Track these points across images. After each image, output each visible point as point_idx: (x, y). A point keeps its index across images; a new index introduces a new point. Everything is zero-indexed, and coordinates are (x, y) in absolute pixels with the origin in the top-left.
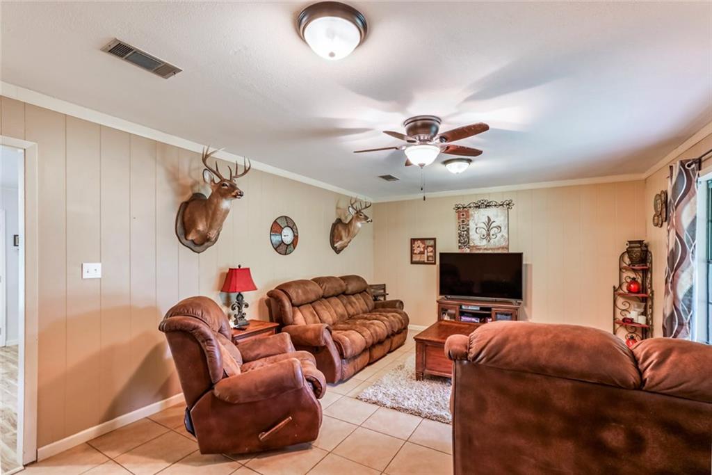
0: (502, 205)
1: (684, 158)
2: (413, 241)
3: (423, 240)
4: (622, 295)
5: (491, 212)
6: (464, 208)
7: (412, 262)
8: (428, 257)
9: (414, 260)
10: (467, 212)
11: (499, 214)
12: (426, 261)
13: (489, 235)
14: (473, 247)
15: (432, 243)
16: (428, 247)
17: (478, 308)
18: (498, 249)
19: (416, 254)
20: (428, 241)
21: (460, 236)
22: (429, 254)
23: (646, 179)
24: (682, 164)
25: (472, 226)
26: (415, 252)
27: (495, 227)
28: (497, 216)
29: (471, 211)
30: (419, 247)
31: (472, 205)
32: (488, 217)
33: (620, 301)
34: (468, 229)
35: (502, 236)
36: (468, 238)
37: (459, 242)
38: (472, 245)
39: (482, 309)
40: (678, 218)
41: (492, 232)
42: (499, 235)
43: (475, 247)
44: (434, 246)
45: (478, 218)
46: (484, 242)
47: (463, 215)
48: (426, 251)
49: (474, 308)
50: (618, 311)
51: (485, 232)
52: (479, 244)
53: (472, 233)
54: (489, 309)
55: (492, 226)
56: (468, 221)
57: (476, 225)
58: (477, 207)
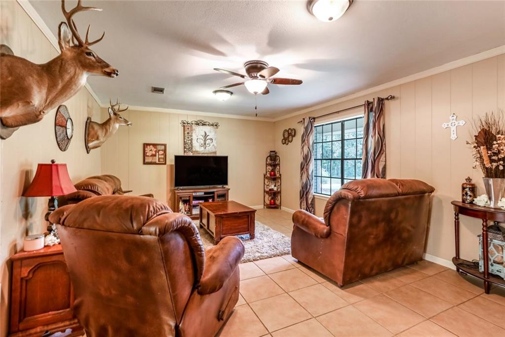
0: (213, 125)
1: (310, 116)
2: (145, 145)
3: (155, 145)
4: (267, 178)
5: (207, 129)
6: (188, 123)
7: (145, 163)
8: (159, 159)
9: (146, 161)
10: (191, 127)
11: (212, 131)
12: (157, 162)
13: (205, 144)
14: (195, 151)
15: (163, 147)
16: (159, 150)
17: (203, 193)
18: (211, 153)
19: (148, 156)
20: (159, 146)
21: (185, 143)
22: (160, 157)
23: (275, 122)
24: (309, 118)
25: (194, 137)
26: (148, 154)
27: (209, 139)
28: (210, 132)
29: (194, 127)
30: (151, 150)
31: (193, 122)
32: (205, 133)
33: (266, 180)
34: (192, 139)
35: (213, 145)
36: (192, 145)
37: (185, 148)
38: (194, 150)
39: (205, 193)
40: (308, 141)
41: (207, 142)
42: (211, 144)
43: (197, 152)
44: (165, 151)
45: (198, 133)
46: (202, 149)
47: (188, 129)
48: (157, 154)
49: (200, 194)
50: (265, 186)
51: (202, 142)
52: (198, 150)
53: (194, 142)
54: (213, 193)
55: (207, 138)
56: (192, 133)
57: (197, 136)
58: (196, 124)
